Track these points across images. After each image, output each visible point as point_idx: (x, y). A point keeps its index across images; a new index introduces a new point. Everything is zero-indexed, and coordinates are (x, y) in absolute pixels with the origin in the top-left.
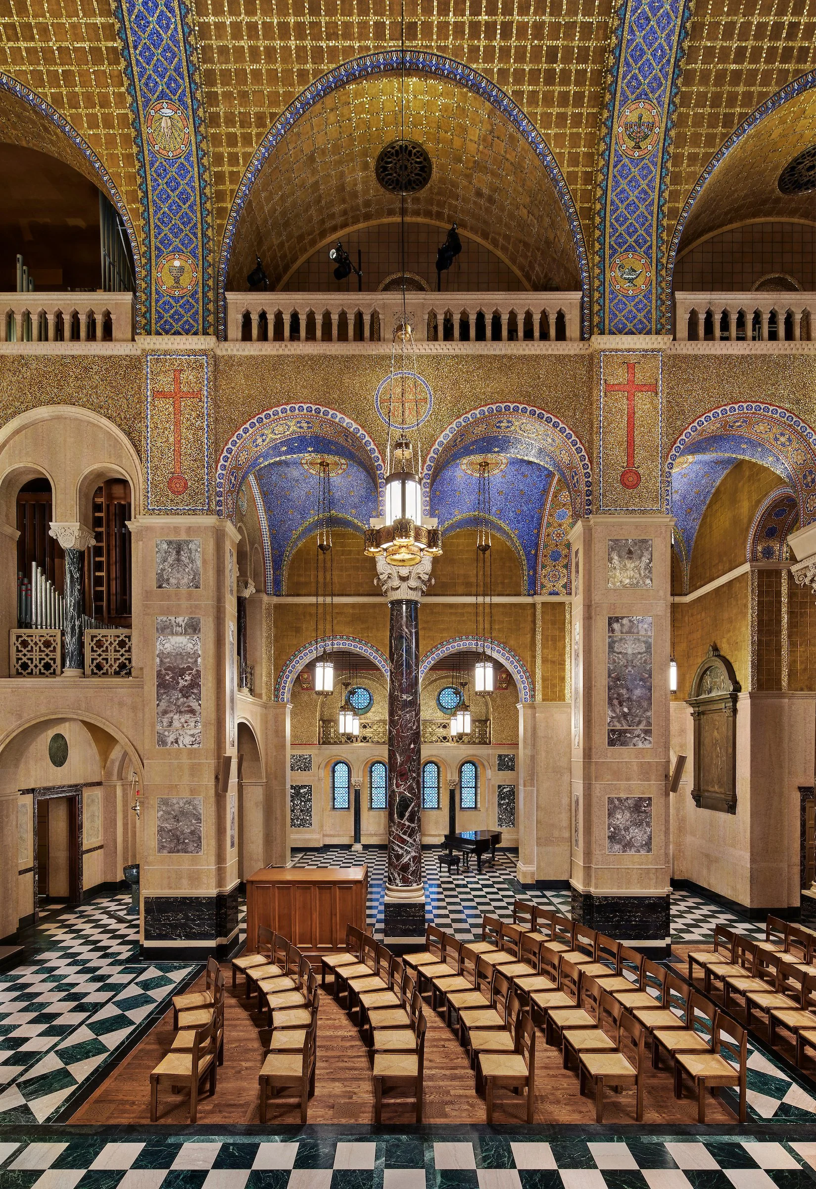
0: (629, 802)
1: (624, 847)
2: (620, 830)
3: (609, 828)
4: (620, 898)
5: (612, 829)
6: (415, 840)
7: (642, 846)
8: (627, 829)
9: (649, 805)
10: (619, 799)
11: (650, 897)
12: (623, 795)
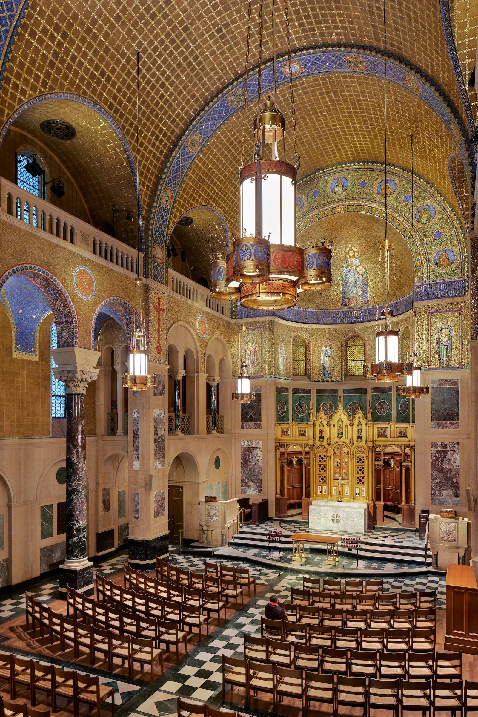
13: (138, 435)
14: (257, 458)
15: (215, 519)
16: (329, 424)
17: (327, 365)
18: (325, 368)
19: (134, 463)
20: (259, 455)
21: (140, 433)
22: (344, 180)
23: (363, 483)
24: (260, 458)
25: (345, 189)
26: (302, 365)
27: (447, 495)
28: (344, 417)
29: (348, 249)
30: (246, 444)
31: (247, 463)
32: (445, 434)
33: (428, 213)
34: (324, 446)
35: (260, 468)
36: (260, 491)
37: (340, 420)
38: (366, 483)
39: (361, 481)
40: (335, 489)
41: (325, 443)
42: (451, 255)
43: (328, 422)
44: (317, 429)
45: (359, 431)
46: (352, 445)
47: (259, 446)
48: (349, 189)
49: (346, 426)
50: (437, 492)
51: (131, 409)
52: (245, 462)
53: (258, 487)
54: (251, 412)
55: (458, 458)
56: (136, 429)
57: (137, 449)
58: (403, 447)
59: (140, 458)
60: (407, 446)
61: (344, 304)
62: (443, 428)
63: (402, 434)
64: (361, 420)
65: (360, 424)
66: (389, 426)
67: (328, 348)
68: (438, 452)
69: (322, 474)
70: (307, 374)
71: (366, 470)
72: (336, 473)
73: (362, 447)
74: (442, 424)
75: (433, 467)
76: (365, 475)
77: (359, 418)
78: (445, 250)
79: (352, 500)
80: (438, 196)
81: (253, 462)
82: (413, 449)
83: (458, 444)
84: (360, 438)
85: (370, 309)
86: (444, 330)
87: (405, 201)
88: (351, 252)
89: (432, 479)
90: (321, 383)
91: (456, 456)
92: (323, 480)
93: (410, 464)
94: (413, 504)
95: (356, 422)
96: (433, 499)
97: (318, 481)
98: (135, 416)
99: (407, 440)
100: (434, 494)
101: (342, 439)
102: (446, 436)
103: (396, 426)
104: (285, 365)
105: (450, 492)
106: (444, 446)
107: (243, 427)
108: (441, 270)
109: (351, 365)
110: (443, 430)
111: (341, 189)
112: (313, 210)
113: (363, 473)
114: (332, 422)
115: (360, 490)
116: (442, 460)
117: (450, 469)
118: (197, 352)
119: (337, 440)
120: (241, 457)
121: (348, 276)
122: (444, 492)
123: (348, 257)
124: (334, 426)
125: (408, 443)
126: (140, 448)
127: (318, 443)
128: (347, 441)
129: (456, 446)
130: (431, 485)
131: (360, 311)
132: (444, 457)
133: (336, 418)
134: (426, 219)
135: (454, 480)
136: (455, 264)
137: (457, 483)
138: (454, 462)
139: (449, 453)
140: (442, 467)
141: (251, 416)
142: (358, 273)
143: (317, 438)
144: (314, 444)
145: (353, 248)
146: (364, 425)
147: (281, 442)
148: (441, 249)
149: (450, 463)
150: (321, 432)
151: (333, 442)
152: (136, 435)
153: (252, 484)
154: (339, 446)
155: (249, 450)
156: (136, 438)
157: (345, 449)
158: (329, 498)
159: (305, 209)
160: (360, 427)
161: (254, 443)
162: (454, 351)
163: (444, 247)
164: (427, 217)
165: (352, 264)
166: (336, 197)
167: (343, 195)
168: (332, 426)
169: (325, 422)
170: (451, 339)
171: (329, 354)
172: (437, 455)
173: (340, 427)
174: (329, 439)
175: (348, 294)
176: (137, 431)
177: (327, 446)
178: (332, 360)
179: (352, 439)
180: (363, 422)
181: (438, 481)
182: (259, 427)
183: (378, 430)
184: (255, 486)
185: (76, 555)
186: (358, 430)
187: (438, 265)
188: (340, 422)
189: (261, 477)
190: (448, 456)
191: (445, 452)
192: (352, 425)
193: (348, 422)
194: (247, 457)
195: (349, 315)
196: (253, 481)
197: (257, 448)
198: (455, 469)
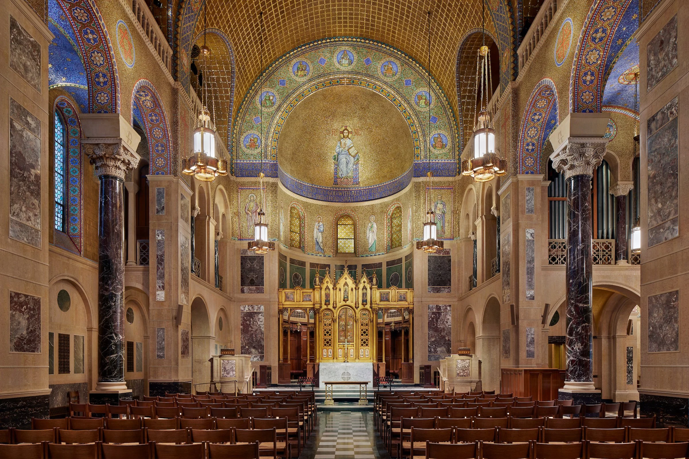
0: (662, 298)
1: (659, 345)
2: (656, 328)
3: (649, 328)
4: (655, 397)
5: (651, 328)
6: (573, 349)
7: (671, 344)
8: (661, 327)
9: (677, 299)
10: (655, 297)
11: (677, 399)
12: (658, 293)
13: (163, 260)
14: (259, 323)
15: (231, 374)
16: (335, 288)
17: (320, 240)
18: (318, 243)
19: (158, 293)
20: (261, 321)
21: (166, 258)
22: (350, 54)
23: (367, 345)
24: (262, 323)
25: (351, 63)
26: (297, 237)
27: (441, 352)
28: (350, 282)
29: (344, 128)
30: (247, 309)
31: (248, 330)
32: (439, 297)
33: (426, 99)
34: (329, 309)
35: (262, 333)
36: (262, 358)
37: (346, 284)
38: (369, 344)
39: (365, 343)
40: (340, 352)
41: (331, 307)
42: (444, 139)
43: (335, 285)
44: (323, 292)
45: (365, 295)
46: (357, 308)
47: (261, 311)
48: (354, 63)
49: (352, 290)
50: (432, 350)
51: (154, 230)
52: (246, 328)
53: (259, 353)
54: (252, 275)
55: (450, 318)
56: (160, 253)
57: (162, 277)
58: (403, 310)
59: (166, 287)
60: (407, 309)
61: (336, 183)
62: (437, 292)
63: (403, 298)
64: (366, 284)
65: (365, 288)
66: (390, 291)
67: (321, 224)
68: (433, 313)
69: (328, 337)
70: (301, 247)
71: (370, 332)
72: (341, 336)
73: (367, 309)
74: (437, 288)
75: (429, 327)
76: (370, 337)
77: (364, 282)
78: (439, 134)
79: (357, 360)
80: (434, 85)
81: (255, 328)
82: (411, 311)
83: (450, 306)
84: (364, 302)
85: (360, 190)
86: (439, 205)
87: (406, 84)
88: (346, 131)
89: (429, 338)
90: (314, 257)
91: (448, 317)
92: (328, 343)
93: (409, 326)
94: (411, 362)
95: (361, 286)
96: (429, 355)
97: (322, 345)
98: (160, 238)
99: (407, 303)
100: (430, 352)
101: (348, 303)
102: (441, 299)
103: (397, 291)
104: (284, 232)
105: (443, 349)
106: (438, 308)
107: (243, 291)
108: (436, 152)
109: (341, 243)
110: (438, 294)
111: (347, 62)
112: (319, 76)
113: (367, 335)
114: (338, 286)
115: (365, 352)
116: (437, 321)
117: (444, 329)
118: (208, 194)
119: (343, 303)
120: (240, 322)
121: (341, 156)
122: (439, 349)
123: (342, 136)
124: (340, 290)
125: (408, 306)
126: (166, 276)
127: (324, 307)
128: (353, 305)
129: (448, 308)
130: (427, 343)
131: (351, 191)
132: (439, 318)
133: (342, 282)
134: (423, 104)
135: (447, 338)
136: (447, 147)
137: (449, 340)
138: (447, 322)
139: (443, 314)
140: (437, 327)
141: (252, 280)
142: (350, 154)
143: (323, 303)
144: (321, 307)
145: (348, 128)
146: (369, 289)
147: (285, 306)
148: (436, 133)
149: (443, 323)
150: (327, 296)
151: (339, 305)
152: (160, 260)
153: (253, 350)
154: (345, 310)
155: (251, 315)
156: (161, 264)
157: (350, 312)
158: (335, 360)
159: (310, 74)
160: (365, 291)
161: (256, 307)
162: (446, 224)
163: (439, 131)
164: (425, 102)
165: (345, 144)
166: (342, 68)
167: (350, 68)
168: (338, 290)
169: (331, 286)
170: (444, 213)
171: (322, 229)
172: (433, 316)
173: (345, 291)
174: (335, 303)
175: (340, 174)
176: (162, 256)
177: (333, 309)
178: (325, 236)
179: (357, 303)
180: (368, 286)
181: (433, 339)
182: (261, 291)
183: (381, 295)
184: (257, 352)
185: (115, 377)
186: (363, 294)
187: (435, 147)
188: (346, 286)
189: (264, 343)
190: (442, 317)
191: (440, 314)
192: (357, 288)
193: (354, 286)
194: (248, 322)
195: (340, 194)
196: (254, 348)
197: (259, 313)
198: (448, 328)
